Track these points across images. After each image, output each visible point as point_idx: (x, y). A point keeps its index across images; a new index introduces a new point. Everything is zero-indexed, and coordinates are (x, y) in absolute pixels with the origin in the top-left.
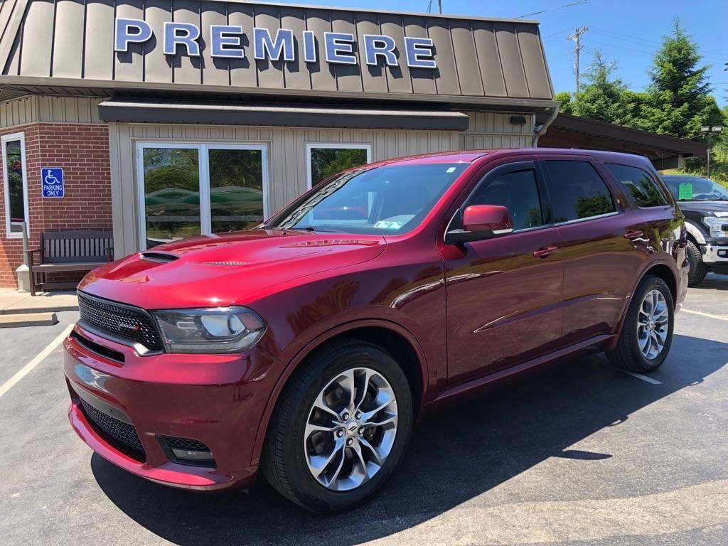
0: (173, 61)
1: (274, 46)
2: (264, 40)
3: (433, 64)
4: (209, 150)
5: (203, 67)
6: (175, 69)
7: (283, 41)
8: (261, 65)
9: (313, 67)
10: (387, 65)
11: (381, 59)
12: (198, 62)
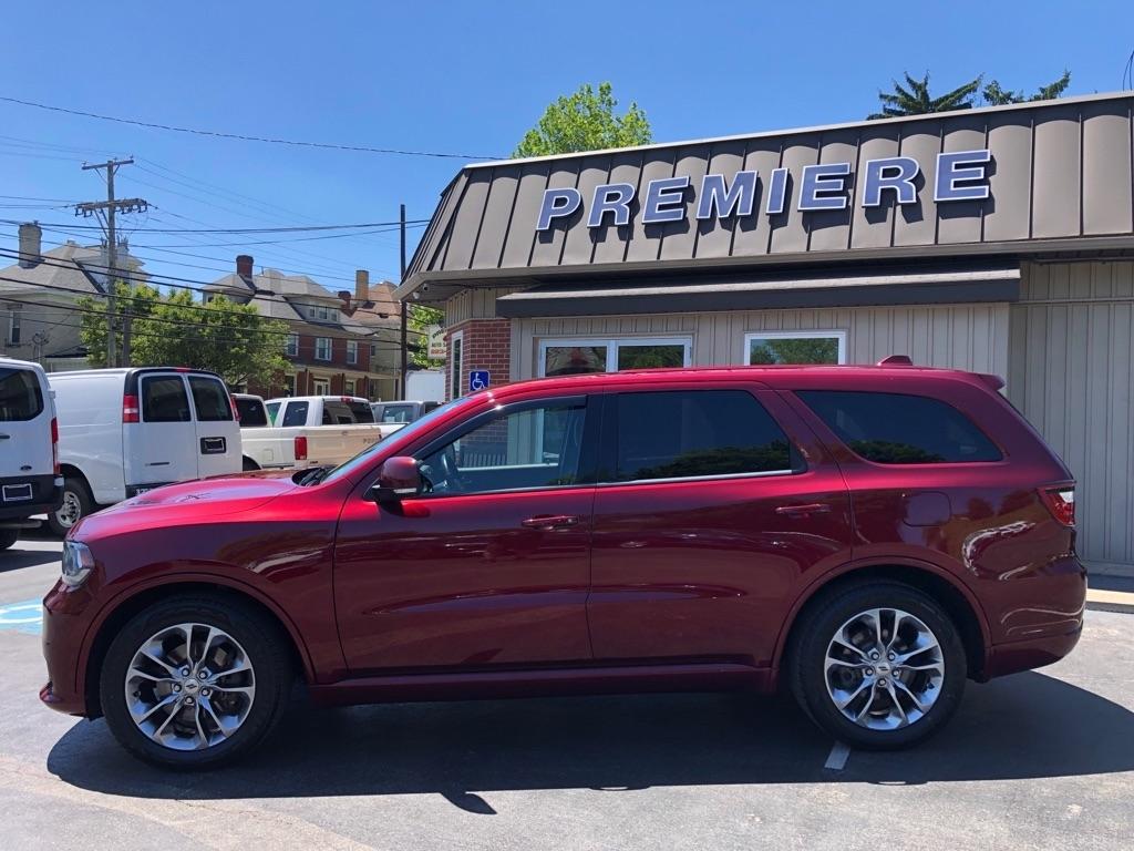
0: (597, 235)
1: (726, 198)
2: (714, 190)
3: (983, 192)
4: (620, 347)
5: (631, 237)
6: (598, 244)
7: (741, 188)
8: (705, 226)
9: (778, 220)
10: (897, 204)
11: (889, 195)
12: (626, 233)
